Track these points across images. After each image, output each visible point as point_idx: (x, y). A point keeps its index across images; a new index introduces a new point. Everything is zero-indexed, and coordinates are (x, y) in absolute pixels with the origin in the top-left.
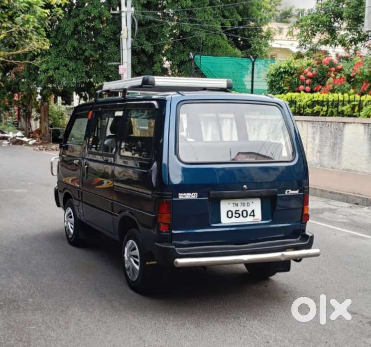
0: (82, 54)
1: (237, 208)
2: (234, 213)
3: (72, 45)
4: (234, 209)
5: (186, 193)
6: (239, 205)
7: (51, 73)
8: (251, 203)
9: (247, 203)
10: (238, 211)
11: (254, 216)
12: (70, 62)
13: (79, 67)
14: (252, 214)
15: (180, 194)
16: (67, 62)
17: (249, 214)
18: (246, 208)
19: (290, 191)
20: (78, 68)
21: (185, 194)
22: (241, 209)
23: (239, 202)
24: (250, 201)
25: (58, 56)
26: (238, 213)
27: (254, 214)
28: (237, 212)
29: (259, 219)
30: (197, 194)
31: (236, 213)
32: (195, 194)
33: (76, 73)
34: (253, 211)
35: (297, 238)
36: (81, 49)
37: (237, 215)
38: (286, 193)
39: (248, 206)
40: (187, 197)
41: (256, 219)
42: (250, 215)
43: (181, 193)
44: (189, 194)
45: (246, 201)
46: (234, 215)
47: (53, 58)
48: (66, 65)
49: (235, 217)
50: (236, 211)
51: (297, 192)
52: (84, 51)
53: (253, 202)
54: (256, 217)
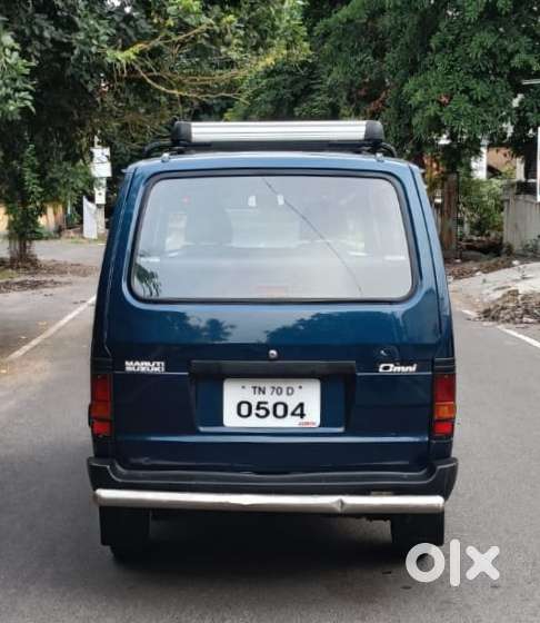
0: (507, 63)
1: (261, 398)
2: (254, 408)
3: (481, 46)
4: (255, 399)
5: (140, 361)
6: (268, 391)
7: (433, 109)
8: (296, 389)
9: (288, 388)
10: (266, 403)
11: (302, 415)
12: (478, 83)
13: (498, 91)
14: (298, 411)
15: (127, 363)
16: (472, 83)
17: (290, 411)
18: (283, 398)
19: (392, 365)
20: (495, 94)
21: (137, 363)
22: (270, 399)
23: (267, 385)
24: (295, 384)
25: (450, 70)
26: (263, 408)
27: (302, 411)
28: (262, 406)
29: (314, 424)
30: (163, 364)
31: (258, 408)
32: (158, 363)
33: (491, 106)
34: (301, 405)
35: (421, 470)
36: (504, 50)
37: (262, 412)
38: (381, 370)
39: (288, 394)
40: (143, 369)
41: (308, 423)
42: (293, 414)
43: (130, 360)
44: (147, 364)
45: (284, 385)
46: (254, 411)
47: (440, 76)
48: (467, 91)
49: (257, 415)
50: (259, 403)
51: (412, 369)
52: (511, 56)
53: (300, 387)
54: (305, 419)
